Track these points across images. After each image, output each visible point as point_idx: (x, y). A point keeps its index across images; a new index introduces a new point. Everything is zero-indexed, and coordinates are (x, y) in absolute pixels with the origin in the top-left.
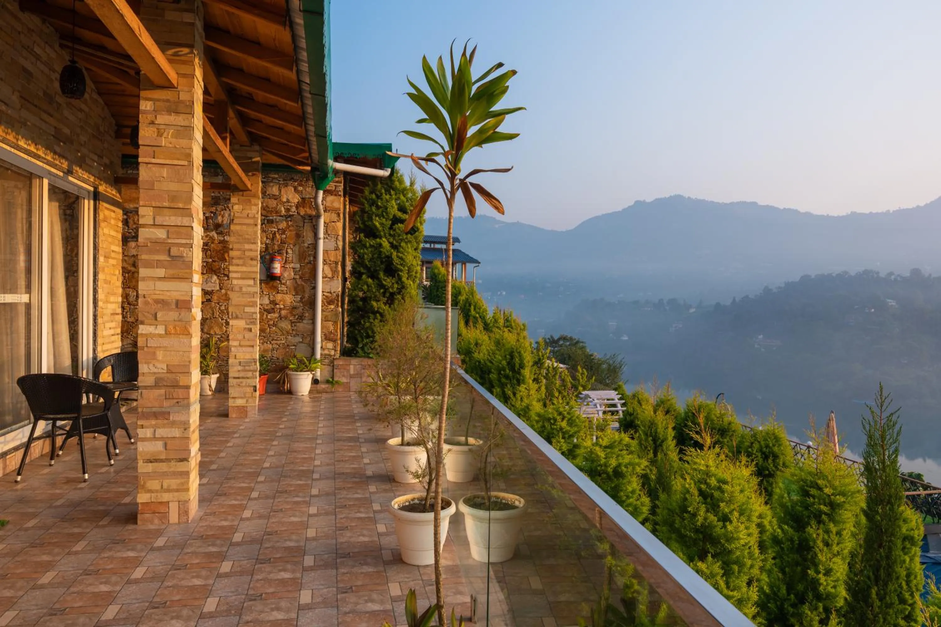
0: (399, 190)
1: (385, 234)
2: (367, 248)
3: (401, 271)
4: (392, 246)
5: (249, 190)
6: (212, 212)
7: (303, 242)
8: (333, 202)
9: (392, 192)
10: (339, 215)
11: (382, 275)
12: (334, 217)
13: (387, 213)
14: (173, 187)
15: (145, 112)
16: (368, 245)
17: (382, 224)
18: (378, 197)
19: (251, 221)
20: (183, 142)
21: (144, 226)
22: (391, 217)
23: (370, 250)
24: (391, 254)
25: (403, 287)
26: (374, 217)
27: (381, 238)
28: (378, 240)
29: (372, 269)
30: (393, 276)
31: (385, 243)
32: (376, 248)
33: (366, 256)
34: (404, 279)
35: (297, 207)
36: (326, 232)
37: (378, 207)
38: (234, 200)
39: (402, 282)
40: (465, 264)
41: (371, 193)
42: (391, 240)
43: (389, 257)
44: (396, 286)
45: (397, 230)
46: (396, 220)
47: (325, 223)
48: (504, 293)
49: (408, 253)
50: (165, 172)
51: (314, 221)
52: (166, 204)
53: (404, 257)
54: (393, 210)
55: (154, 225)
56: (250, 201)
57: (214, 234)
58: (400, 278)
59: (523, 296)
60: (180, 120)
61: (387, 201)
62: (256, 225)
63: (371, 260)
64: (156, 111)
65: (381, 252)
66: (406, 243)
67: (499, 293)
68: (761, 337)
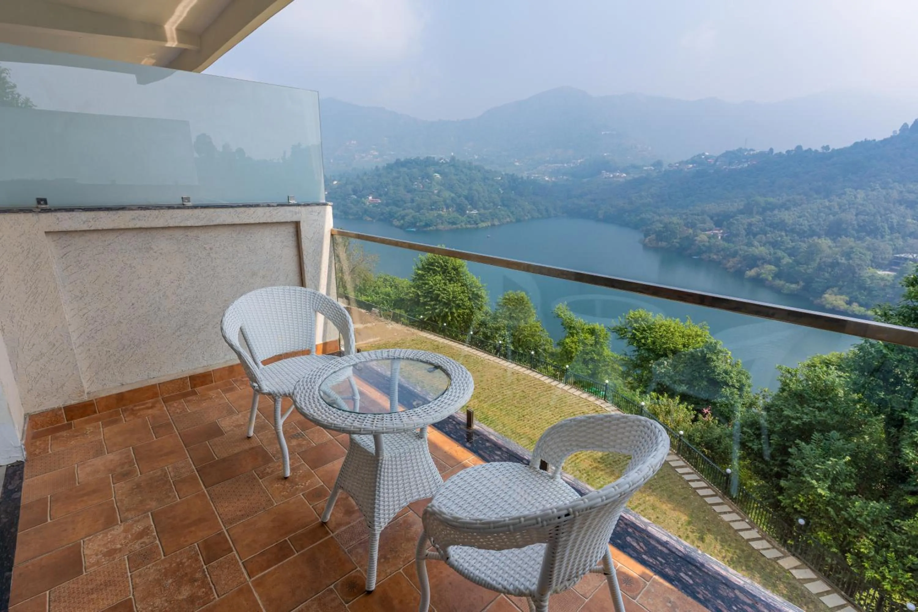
68: (370, 198)
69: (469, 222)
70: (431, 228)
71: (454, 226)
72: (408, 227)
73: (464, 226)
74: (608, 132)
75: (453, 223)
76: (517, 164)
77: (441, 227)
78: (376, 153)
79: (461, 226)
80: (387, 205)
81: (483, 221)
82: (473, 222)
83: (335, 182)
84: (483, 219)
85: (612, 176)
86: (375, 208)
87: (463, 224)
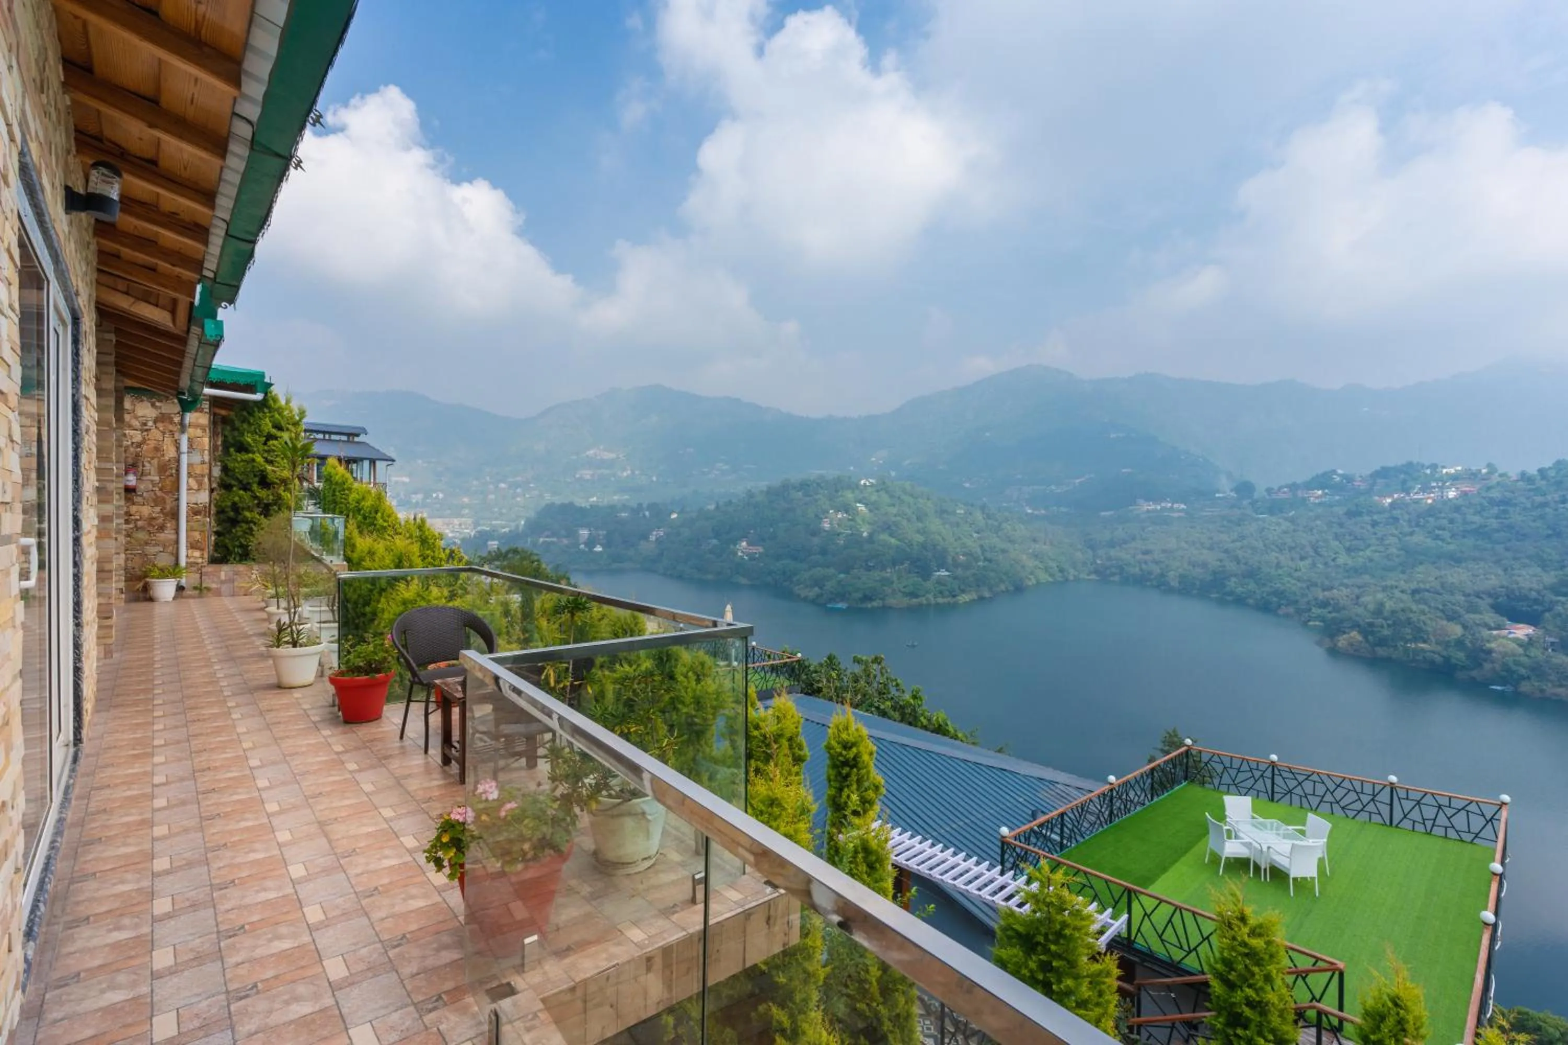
0: (273, 410)
1: (258, 450)
2: (238, 462)
4: (267, 461)
7: (164, 456)
9: (266, 412)
10: (204, 431)
11: (255, 487)
12: (198, 430)
13: (260, 430)
16: (238, 459)
17: (254, 440)
18: (251, 417)
22: (265, 434)
23: (241, 463)
24: (266, 468)
26: (245, 434)
27: (253, 453)
28: (250, 455)
29: (244, 482)
30: (268, 489)
31: (259, 459)
32: (248, 463)
33: (236, 469)
35: (155, 422)
36: (190, 447)
37: (249, 424)
40: (374, 461)
42: (266, 455)
43: (263, 472)
44: (271, 498)
45: (271, 447)
46: (270, 437)
47: (189, 438)
51: (176, 436)
53: (279, 471)
54: (267, 426)
58: (276, 491)
61: (260, 419)
63: (243, 473)
65: (254, 466)
68: (744, 544)
69: (941, 592)
70: (875, 604)
71: (915, 601)
72: (831, 600)
73: (933, 601)
74: (1121, 435)
75: (913, 595)
76: (967, 485)
77: (891, 601)
78: (726, 467)
79: (927, 599)
80: (778, 557)
81: (963, 591)
82: (947, 593)
83: (674, 516)
84: (962, 587)
85: (1159, 507)
86: (754, 562)
87: (930, 596)
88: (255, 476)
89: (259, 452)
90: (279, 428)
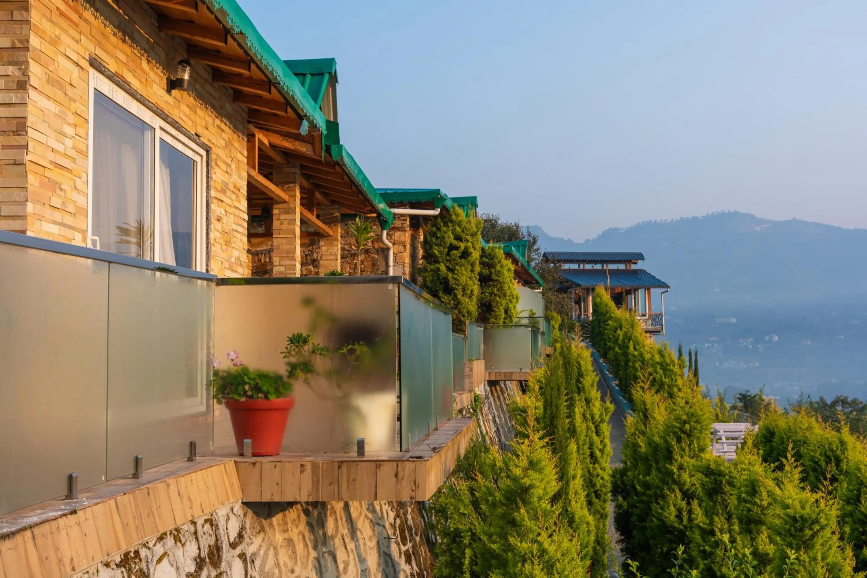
0: (455, 222)
1: (443, 259)
2: (428, 272)
3: (456, 289)
4: (448, 269)
5: (331, 236)
6: (309, 251)
7: (378, 270)
8: (400, 237)
9: (450, 224)
10: (405, 246)
11: (441, 294)
12: (401, 248)
13: (444, 243)
14: (287, 247)
15: (276, 214)
16: (429, 269)
17: (440, 252)
18: (438, 229)
19: (333, 257)
20: (291, 227)
21: (275, 266)
22: (448, 245)
23: (431, 273)
24: (448, 275)
25: (459, 303)
26: (434, 246)
27: (439, 262)
28: (437, 265)
29: (433, 290)
30: (450, 294)
31: (442, 267)
32: (436, 272)
33: (427, 279)
34: (459, 296)
35: (372, 243)
36: (395, 261)
37: (437, 238)
38: (322, 243)
39: (458, 299)
40: (649, 289)
41: (433, 226)
42: (448, 264)
43: (446, 279)
44: (452, 302)
45: (453, 256)
46: (452, 248)
47: (394, 253)
48: (776, 338)
49: (462, 274)
50: (284, 241)
51: (385, 253)
52: (284, 255)
53: (458, 278)
54: (450, 238)
55: (280, 265)
56: (332, 243)
57: (311, 267)
58: (456, 296)
59: (809, 342)
60: (289, 217)
61: (445, 232)
62: (337, 260)
63: (432, 281)
64: (280, 214)
65: (439, 275)
66: (461, 266)
67: (767, 338)
88: (441, 283)
89: (443, 262)
90: (458, 238)
